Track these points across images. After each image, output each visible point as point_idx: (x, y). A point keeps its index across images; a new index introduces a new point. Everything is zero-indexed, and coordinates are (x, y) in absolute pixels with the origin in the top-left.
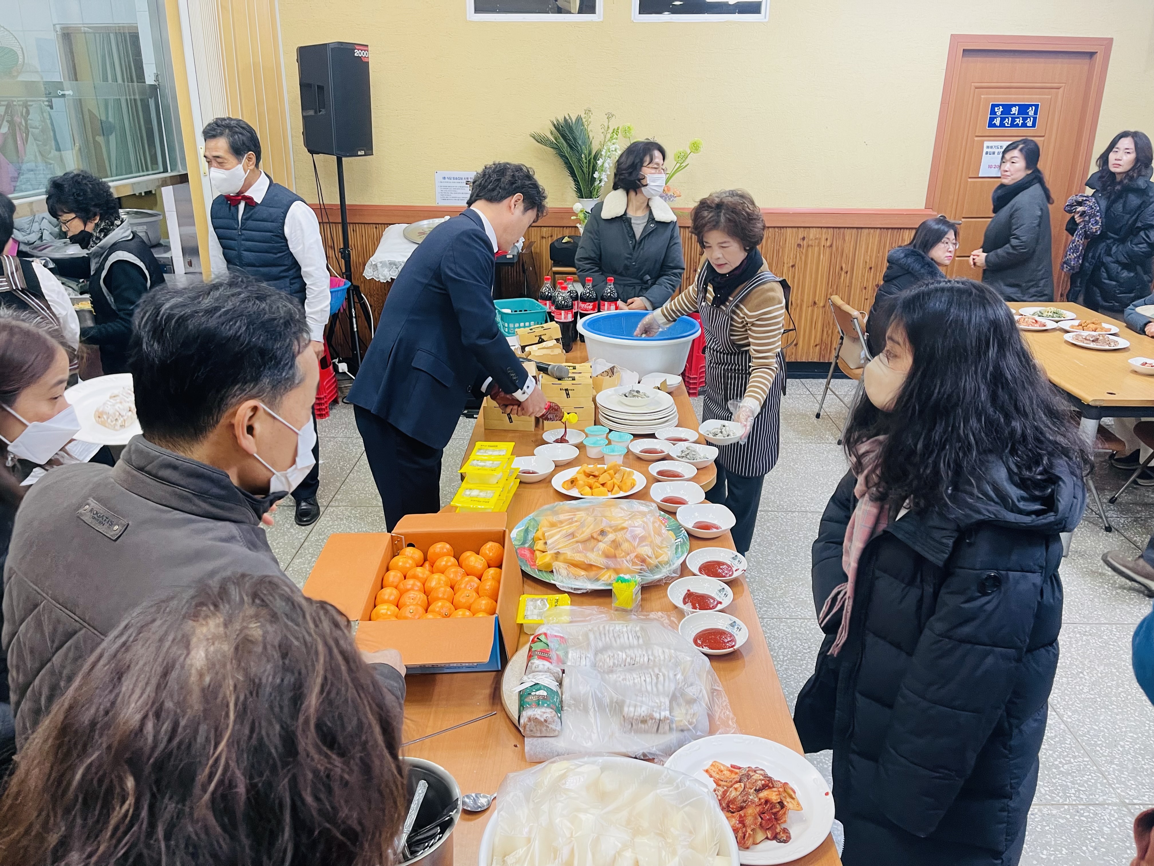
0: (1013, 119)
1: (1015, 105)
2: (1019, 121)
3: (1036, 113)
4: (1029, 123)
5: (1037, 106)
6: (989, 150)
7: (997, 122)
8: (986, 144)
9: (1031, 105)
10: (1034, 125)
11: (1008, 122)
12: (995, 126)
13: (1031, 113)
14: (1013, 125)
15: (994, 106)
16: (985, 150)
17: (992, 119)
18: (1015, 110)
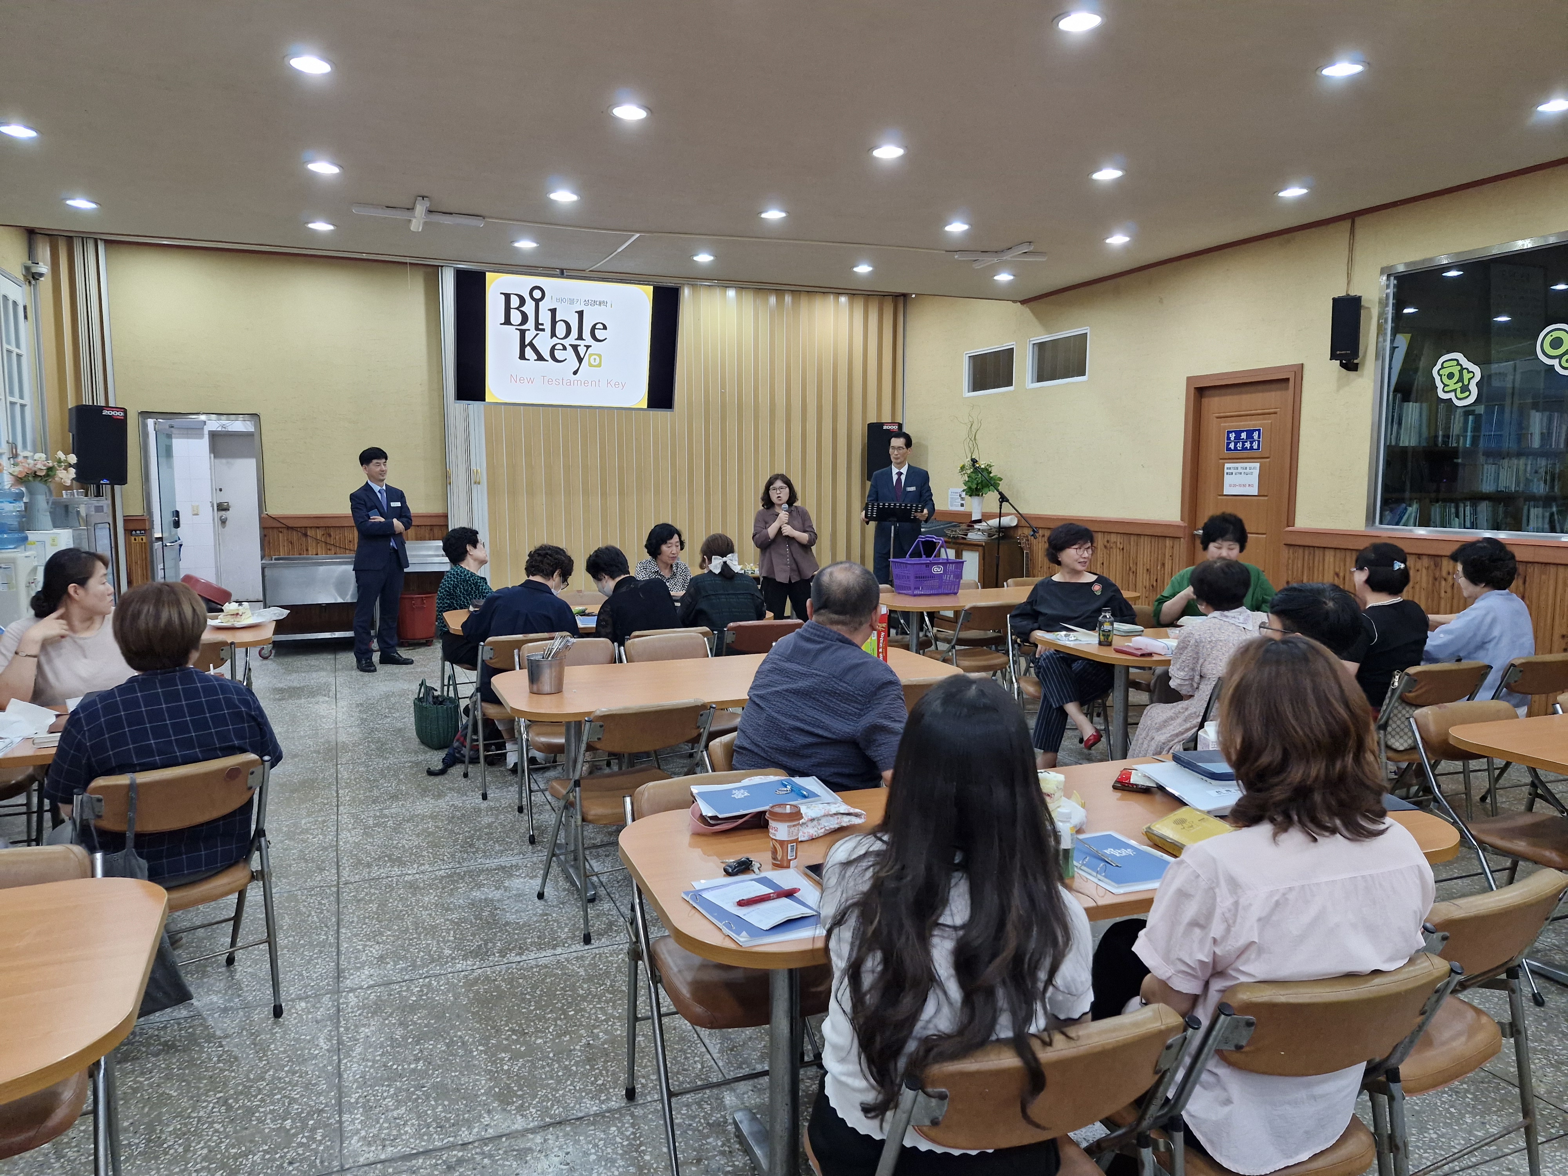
0: (1243, 445)
1: (1243, 431)
2: (1248, 445)
3: (1259, 437)
4: (1255, 447)
5: (1259, 430)
6: (1229, 471)
7: (1232, 446)
8: (1227, 465)
9: (1256, 430)
10: (1258, 448)
11: (1240, 445)
12: (1230, 449)
13: (1256, 435)
14: (1244, 449)
15: (1229, 432)
16: (1226, 471)
17: (1228, 444)
18: (1244, 435)
